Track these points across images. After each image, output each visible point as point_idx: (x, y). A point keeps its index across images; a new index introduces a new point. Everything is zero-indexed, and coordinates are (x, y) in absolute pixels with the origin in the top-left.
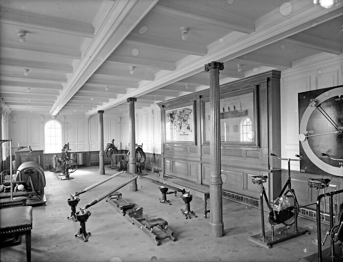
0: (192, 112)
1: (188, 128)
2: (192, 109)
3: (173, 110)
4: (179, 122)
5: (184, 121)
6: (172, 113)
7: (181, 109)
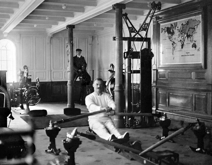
0: (201, 24)
1: (194, 46)
2: (201, 20)
3: (172, 22)
4: (180, 38)
5: (188, 36)
6: (170, 26)
7: (184, 20)
